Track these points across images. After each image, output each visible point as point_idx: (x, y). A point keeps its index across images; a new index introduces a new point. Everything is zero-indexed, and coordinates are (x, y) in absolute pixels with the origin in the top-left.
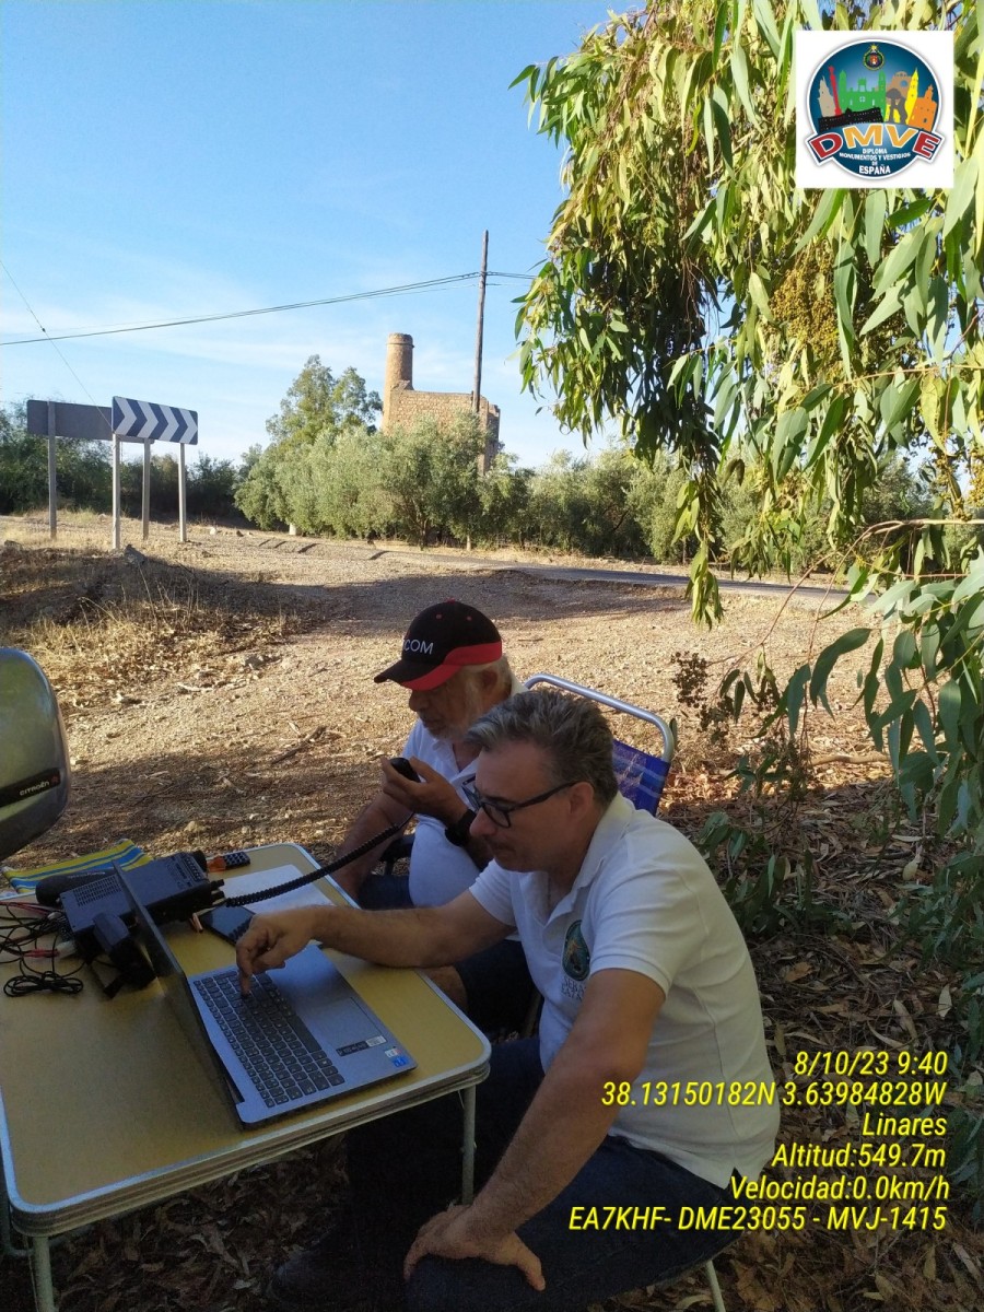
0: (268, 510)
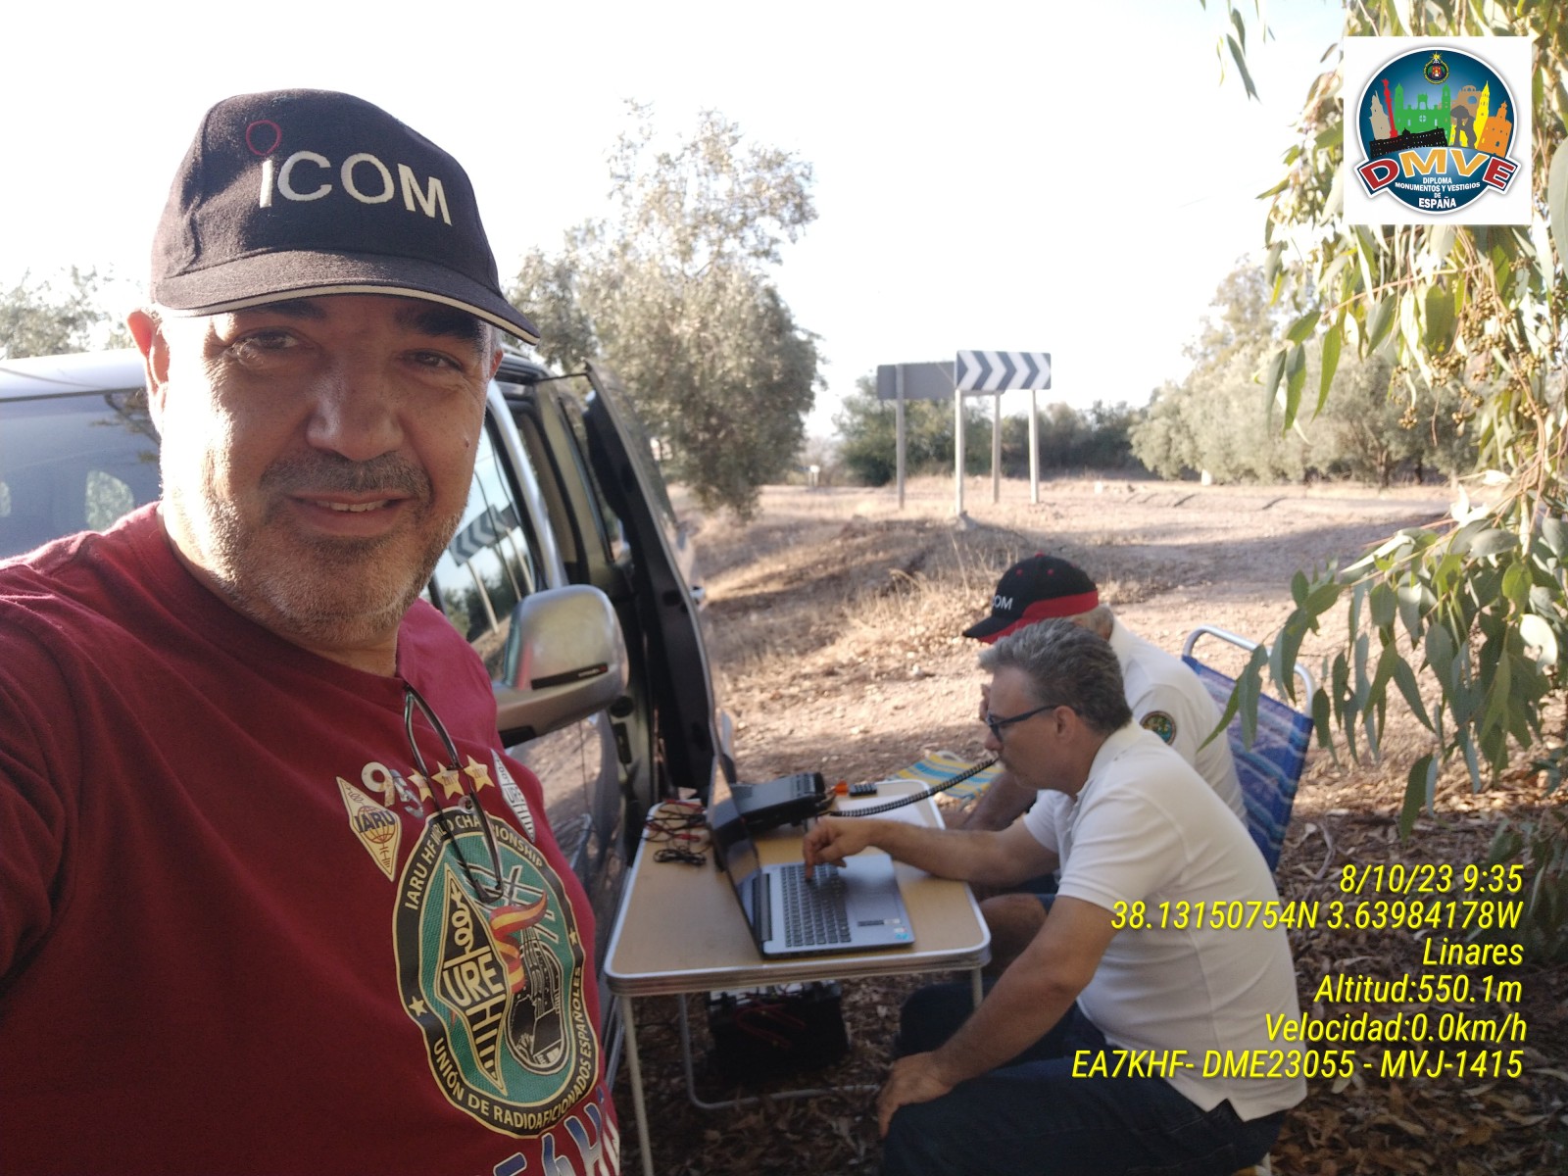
0: (1174, 455)
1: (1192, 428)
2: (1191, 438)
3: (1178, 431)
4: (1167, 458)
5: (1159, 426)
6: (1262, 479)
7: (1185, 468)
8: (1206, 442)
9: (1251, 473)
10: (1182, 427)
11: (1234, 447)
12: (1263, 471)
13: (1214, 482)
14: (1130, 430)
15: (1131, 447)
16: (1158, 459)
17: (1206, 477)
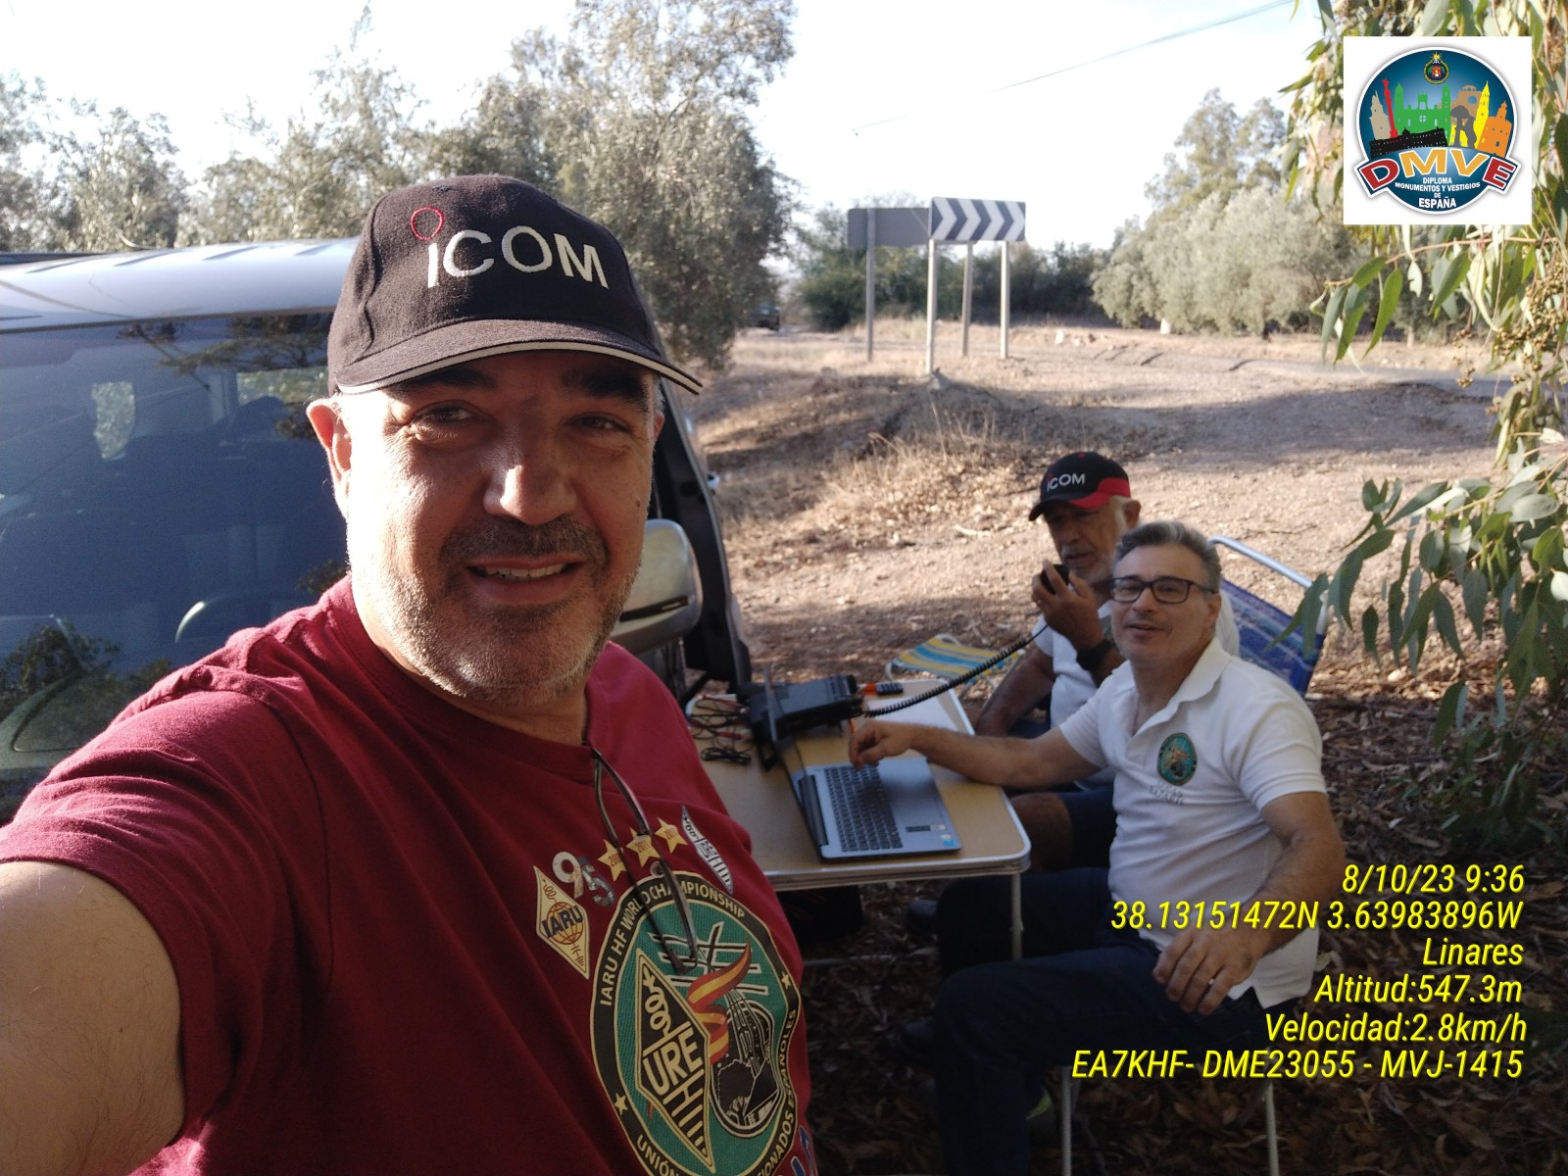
0: (1134, 302)
1: (1154, 276)
2: (1153, 286)
3: (1141, 278)
4: (1128, 305)
5: (1121, 272)
6: (1223, 330)
7: (1145, 316)
8: (1168, 291)
9: (1211, 325)
10: (1144, 274)
11: (1196, 298)
12: (1223, 322)
13: (1173, 331)
14: (1093, 276)
15: (1092, 293)
16: (1118, 306)
17: (1165, 327)
